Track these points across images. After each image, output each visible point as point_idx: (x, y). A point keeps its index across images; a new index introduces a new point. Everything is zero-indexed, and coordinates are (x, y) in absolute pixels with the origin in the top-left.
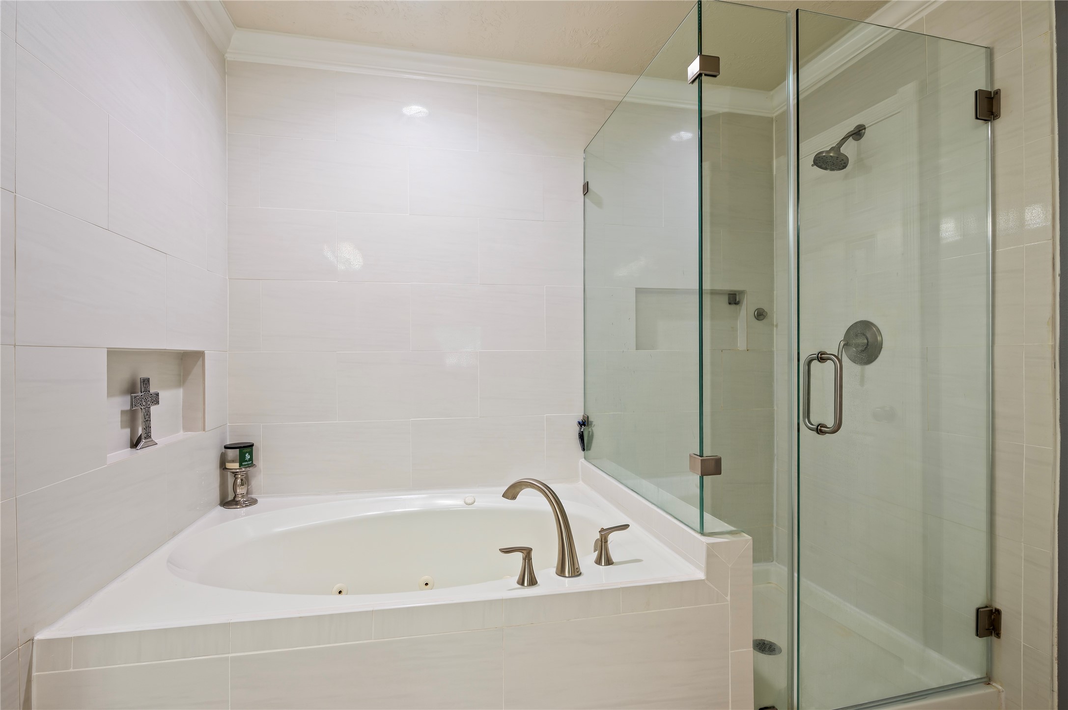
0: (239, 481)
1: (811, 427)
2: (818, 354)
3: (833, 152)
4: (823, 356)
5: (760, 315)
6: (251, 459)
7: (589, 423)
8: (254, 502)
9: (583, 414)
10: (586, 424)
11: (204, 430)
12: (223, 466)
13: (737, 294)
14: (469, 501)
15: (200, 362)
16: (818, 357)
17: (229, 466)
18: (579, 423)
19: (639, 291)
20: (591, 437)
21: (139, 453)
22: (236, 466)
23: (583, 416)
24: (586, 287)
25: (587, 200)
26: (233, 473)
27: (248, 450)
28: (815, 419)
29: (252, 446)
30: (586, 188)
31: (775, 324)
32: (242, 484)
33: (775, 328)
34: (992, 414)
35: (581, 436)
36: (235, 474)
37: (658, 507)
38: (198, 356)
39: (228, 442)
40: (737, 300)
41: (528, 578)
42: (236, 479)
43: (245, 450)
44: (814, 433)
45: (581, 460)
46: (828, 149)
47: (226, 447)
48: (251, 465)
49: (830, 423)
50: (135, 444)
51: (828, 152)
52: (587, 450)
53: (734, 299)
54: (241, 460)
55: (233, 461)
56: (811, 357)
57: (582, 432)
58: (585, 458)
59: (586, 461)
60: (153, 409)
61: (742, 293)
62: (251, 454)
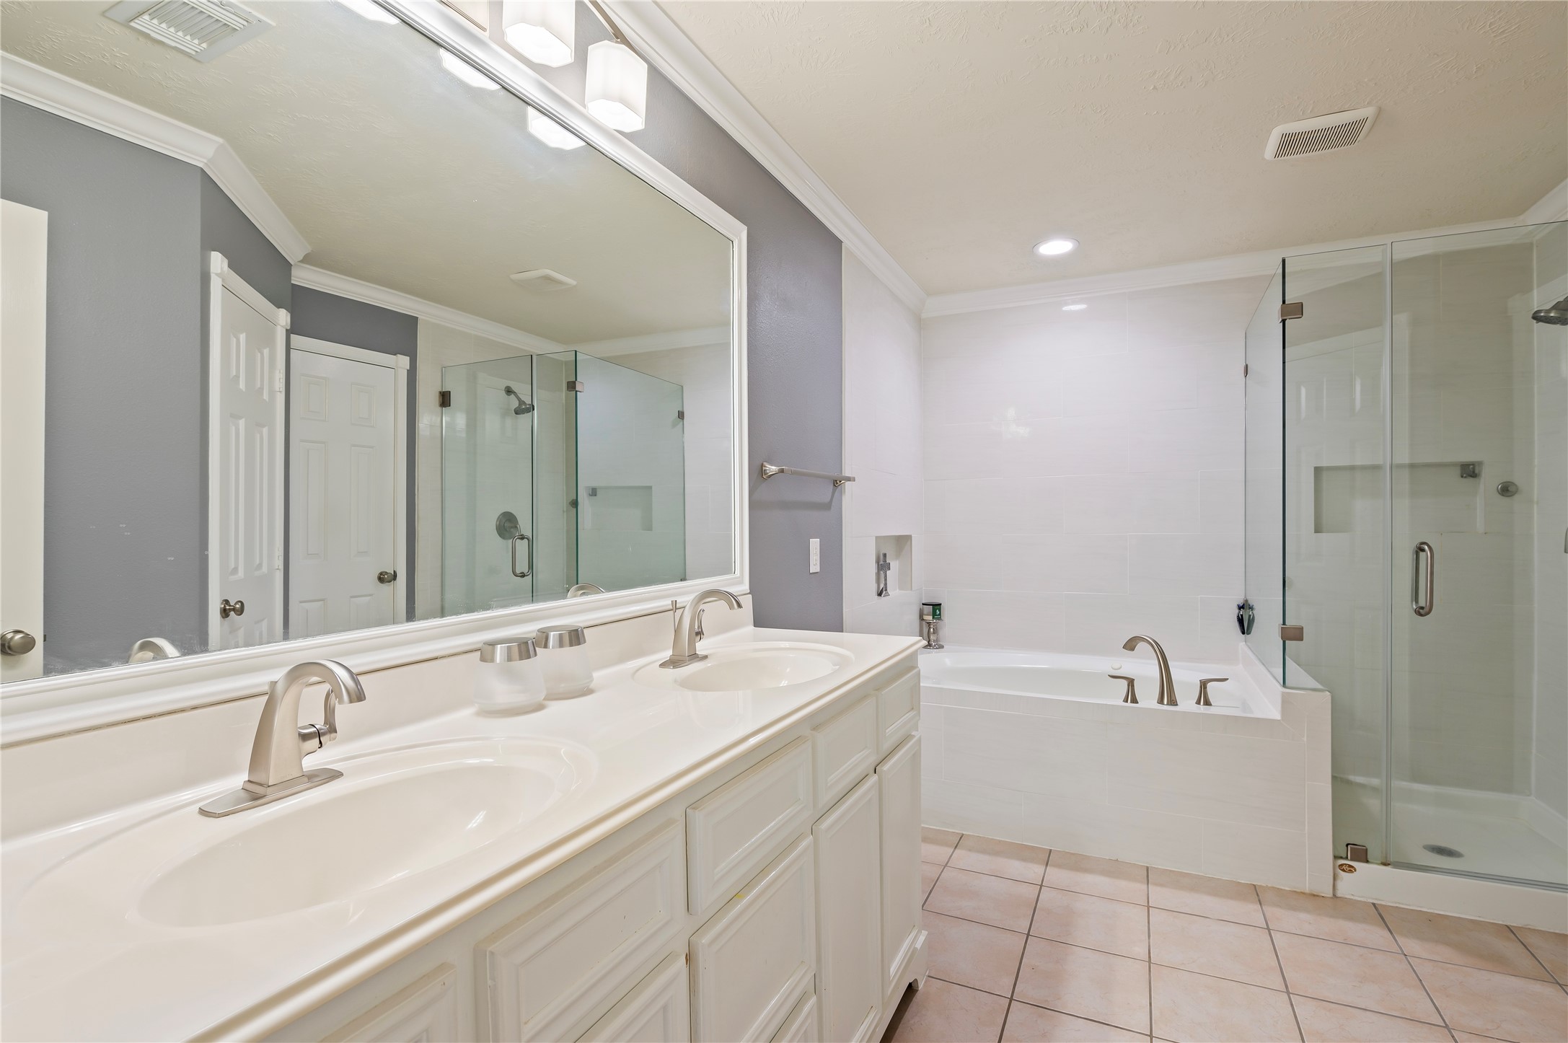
0: (932, 630)
3: (1554, 311)
5: (1506, 490)
6: (940, 614)
7: (1249, 607)
8: (941, 647)
9: (1246, 599)
10: (1245, 607)
11: (911, 589)
12: (921, 618)
13: (1474, 465)
14: (1117, 666)
15: (909, 543)
17: (925, 617)
18: (1241, 606)
19: (1321, 470)
21: (882, 598)
22: (931, 618)
23: (1243, 599)
24: (1247, 469)
25: (1249, 381)
26: (928, 623)
27: (938, 607)
29: (940, 604)
30: (1247, 370)
31: (1535, 500)
32: (934, 633)
33: (1535, 506)
35: (1241, 620)
36: (929, 624)
38: (908, 538)
39: (924, 602)
40: (1474, 472)
41: (1132, 697)
42: (930, 628)
43: (936, 607)
45: (1241, 644)
46: (1548, 307)
47: (923, 604)
48: (940, 619)
50: (880, 594)
51: (1548, 311)
52: (1249, 633)
53: (1470, 471)
54: (934, 615)
55: (928, 615)
57: (1242, 615)
58: (1245, 642)
59: (1244, 645)
60: (888, 572)
61: (1480, 463)
62: (940, 611)
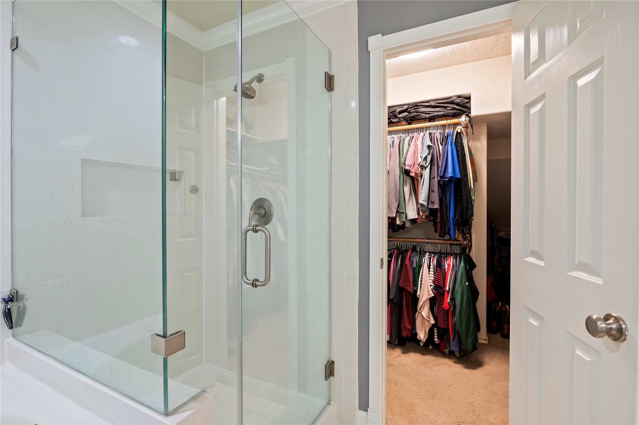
1: (248, 282)
2: (253, 227)
4: (257, 228)
5: (194, 190)
7: (19, 298)
9: (10, 288)
10: (15, 299)
13: (177, 173)
16: (253, 228)
18: (4, 300)
19: (84, 162)
20: (22, 313)
23: (11, 291)
24: (15, 151)
25: (16, 57)
28: (251, 276)
30: (15, 44)
31: (204, 196)
33: (204, 200)
34: (330, 254)
35: (8, 314)
37: (112, 389)
40: (177, 178)
44: (251, 286)
45: (7, 340)
49: (262, 279)
52: (17, 327)
53: (174, 177)
56: (248, 229)
57: (9, 309)
58: (13, 336)
59: (14, 340)
61: (181, 173)
